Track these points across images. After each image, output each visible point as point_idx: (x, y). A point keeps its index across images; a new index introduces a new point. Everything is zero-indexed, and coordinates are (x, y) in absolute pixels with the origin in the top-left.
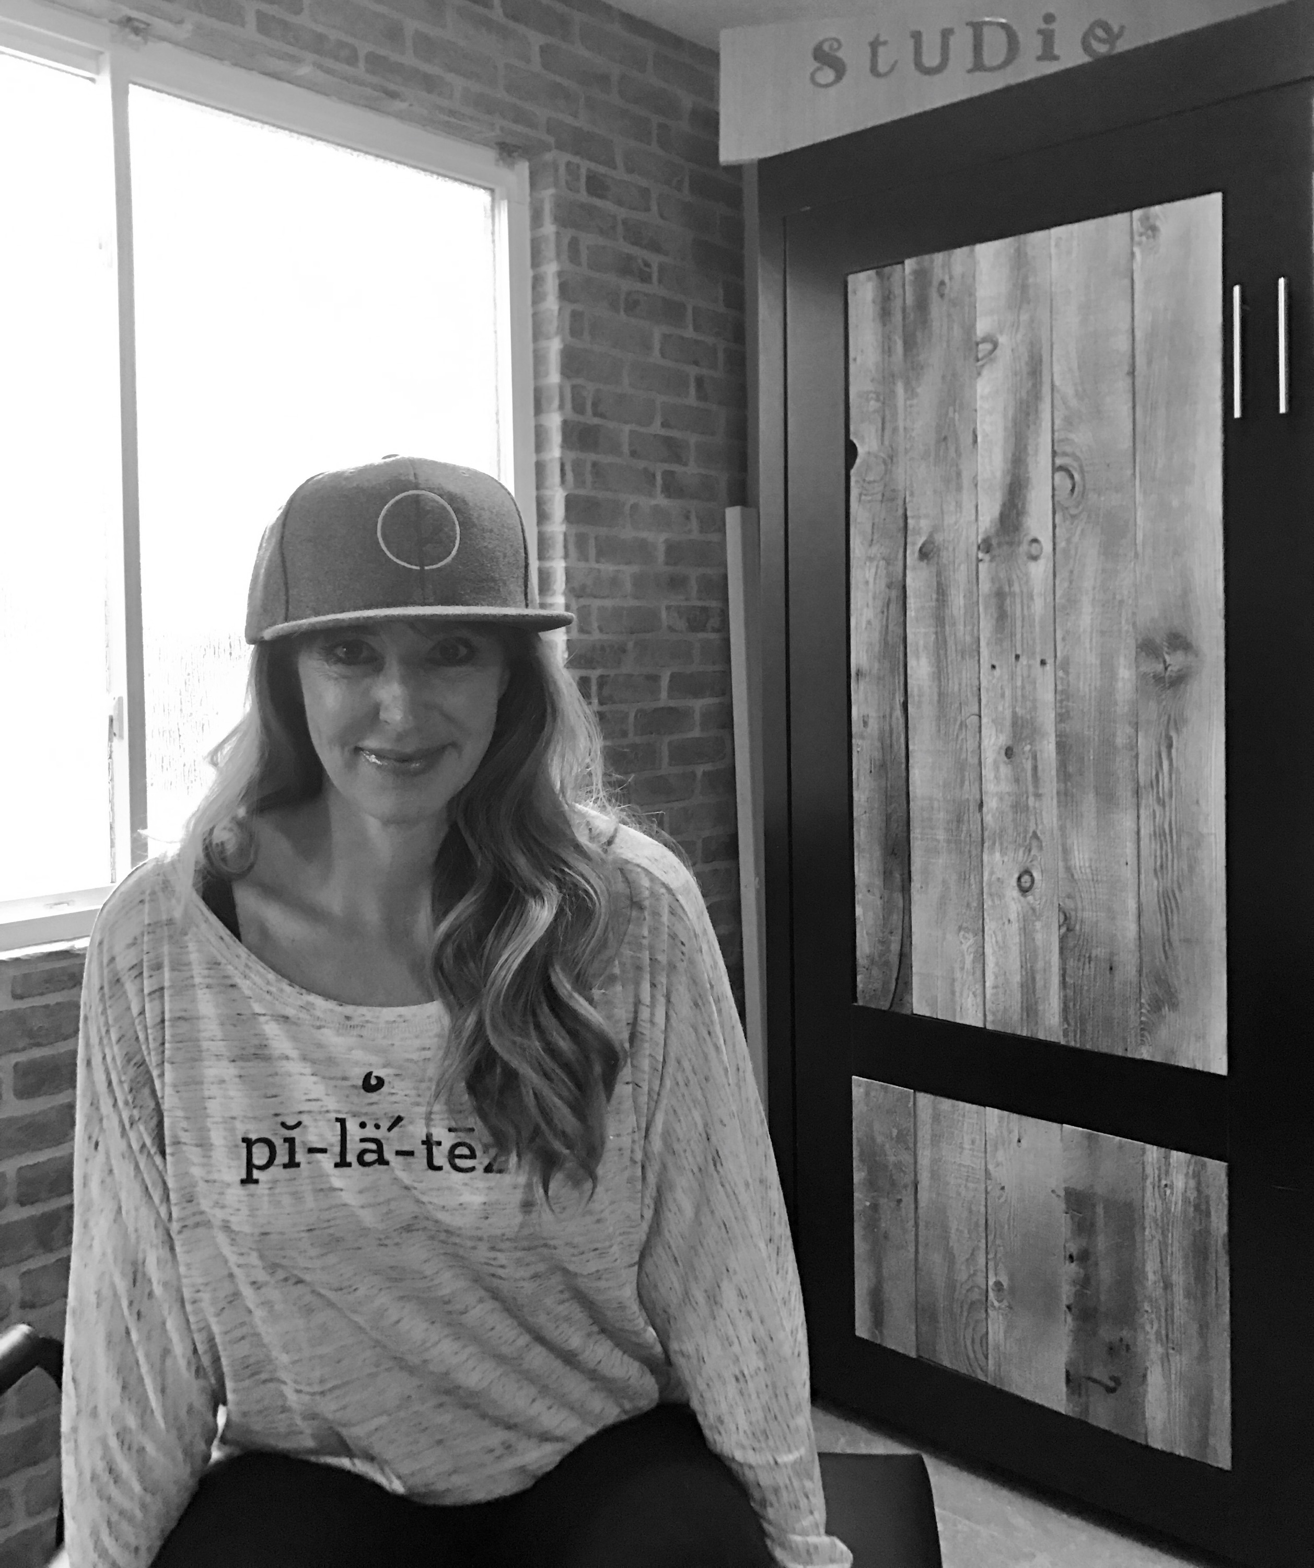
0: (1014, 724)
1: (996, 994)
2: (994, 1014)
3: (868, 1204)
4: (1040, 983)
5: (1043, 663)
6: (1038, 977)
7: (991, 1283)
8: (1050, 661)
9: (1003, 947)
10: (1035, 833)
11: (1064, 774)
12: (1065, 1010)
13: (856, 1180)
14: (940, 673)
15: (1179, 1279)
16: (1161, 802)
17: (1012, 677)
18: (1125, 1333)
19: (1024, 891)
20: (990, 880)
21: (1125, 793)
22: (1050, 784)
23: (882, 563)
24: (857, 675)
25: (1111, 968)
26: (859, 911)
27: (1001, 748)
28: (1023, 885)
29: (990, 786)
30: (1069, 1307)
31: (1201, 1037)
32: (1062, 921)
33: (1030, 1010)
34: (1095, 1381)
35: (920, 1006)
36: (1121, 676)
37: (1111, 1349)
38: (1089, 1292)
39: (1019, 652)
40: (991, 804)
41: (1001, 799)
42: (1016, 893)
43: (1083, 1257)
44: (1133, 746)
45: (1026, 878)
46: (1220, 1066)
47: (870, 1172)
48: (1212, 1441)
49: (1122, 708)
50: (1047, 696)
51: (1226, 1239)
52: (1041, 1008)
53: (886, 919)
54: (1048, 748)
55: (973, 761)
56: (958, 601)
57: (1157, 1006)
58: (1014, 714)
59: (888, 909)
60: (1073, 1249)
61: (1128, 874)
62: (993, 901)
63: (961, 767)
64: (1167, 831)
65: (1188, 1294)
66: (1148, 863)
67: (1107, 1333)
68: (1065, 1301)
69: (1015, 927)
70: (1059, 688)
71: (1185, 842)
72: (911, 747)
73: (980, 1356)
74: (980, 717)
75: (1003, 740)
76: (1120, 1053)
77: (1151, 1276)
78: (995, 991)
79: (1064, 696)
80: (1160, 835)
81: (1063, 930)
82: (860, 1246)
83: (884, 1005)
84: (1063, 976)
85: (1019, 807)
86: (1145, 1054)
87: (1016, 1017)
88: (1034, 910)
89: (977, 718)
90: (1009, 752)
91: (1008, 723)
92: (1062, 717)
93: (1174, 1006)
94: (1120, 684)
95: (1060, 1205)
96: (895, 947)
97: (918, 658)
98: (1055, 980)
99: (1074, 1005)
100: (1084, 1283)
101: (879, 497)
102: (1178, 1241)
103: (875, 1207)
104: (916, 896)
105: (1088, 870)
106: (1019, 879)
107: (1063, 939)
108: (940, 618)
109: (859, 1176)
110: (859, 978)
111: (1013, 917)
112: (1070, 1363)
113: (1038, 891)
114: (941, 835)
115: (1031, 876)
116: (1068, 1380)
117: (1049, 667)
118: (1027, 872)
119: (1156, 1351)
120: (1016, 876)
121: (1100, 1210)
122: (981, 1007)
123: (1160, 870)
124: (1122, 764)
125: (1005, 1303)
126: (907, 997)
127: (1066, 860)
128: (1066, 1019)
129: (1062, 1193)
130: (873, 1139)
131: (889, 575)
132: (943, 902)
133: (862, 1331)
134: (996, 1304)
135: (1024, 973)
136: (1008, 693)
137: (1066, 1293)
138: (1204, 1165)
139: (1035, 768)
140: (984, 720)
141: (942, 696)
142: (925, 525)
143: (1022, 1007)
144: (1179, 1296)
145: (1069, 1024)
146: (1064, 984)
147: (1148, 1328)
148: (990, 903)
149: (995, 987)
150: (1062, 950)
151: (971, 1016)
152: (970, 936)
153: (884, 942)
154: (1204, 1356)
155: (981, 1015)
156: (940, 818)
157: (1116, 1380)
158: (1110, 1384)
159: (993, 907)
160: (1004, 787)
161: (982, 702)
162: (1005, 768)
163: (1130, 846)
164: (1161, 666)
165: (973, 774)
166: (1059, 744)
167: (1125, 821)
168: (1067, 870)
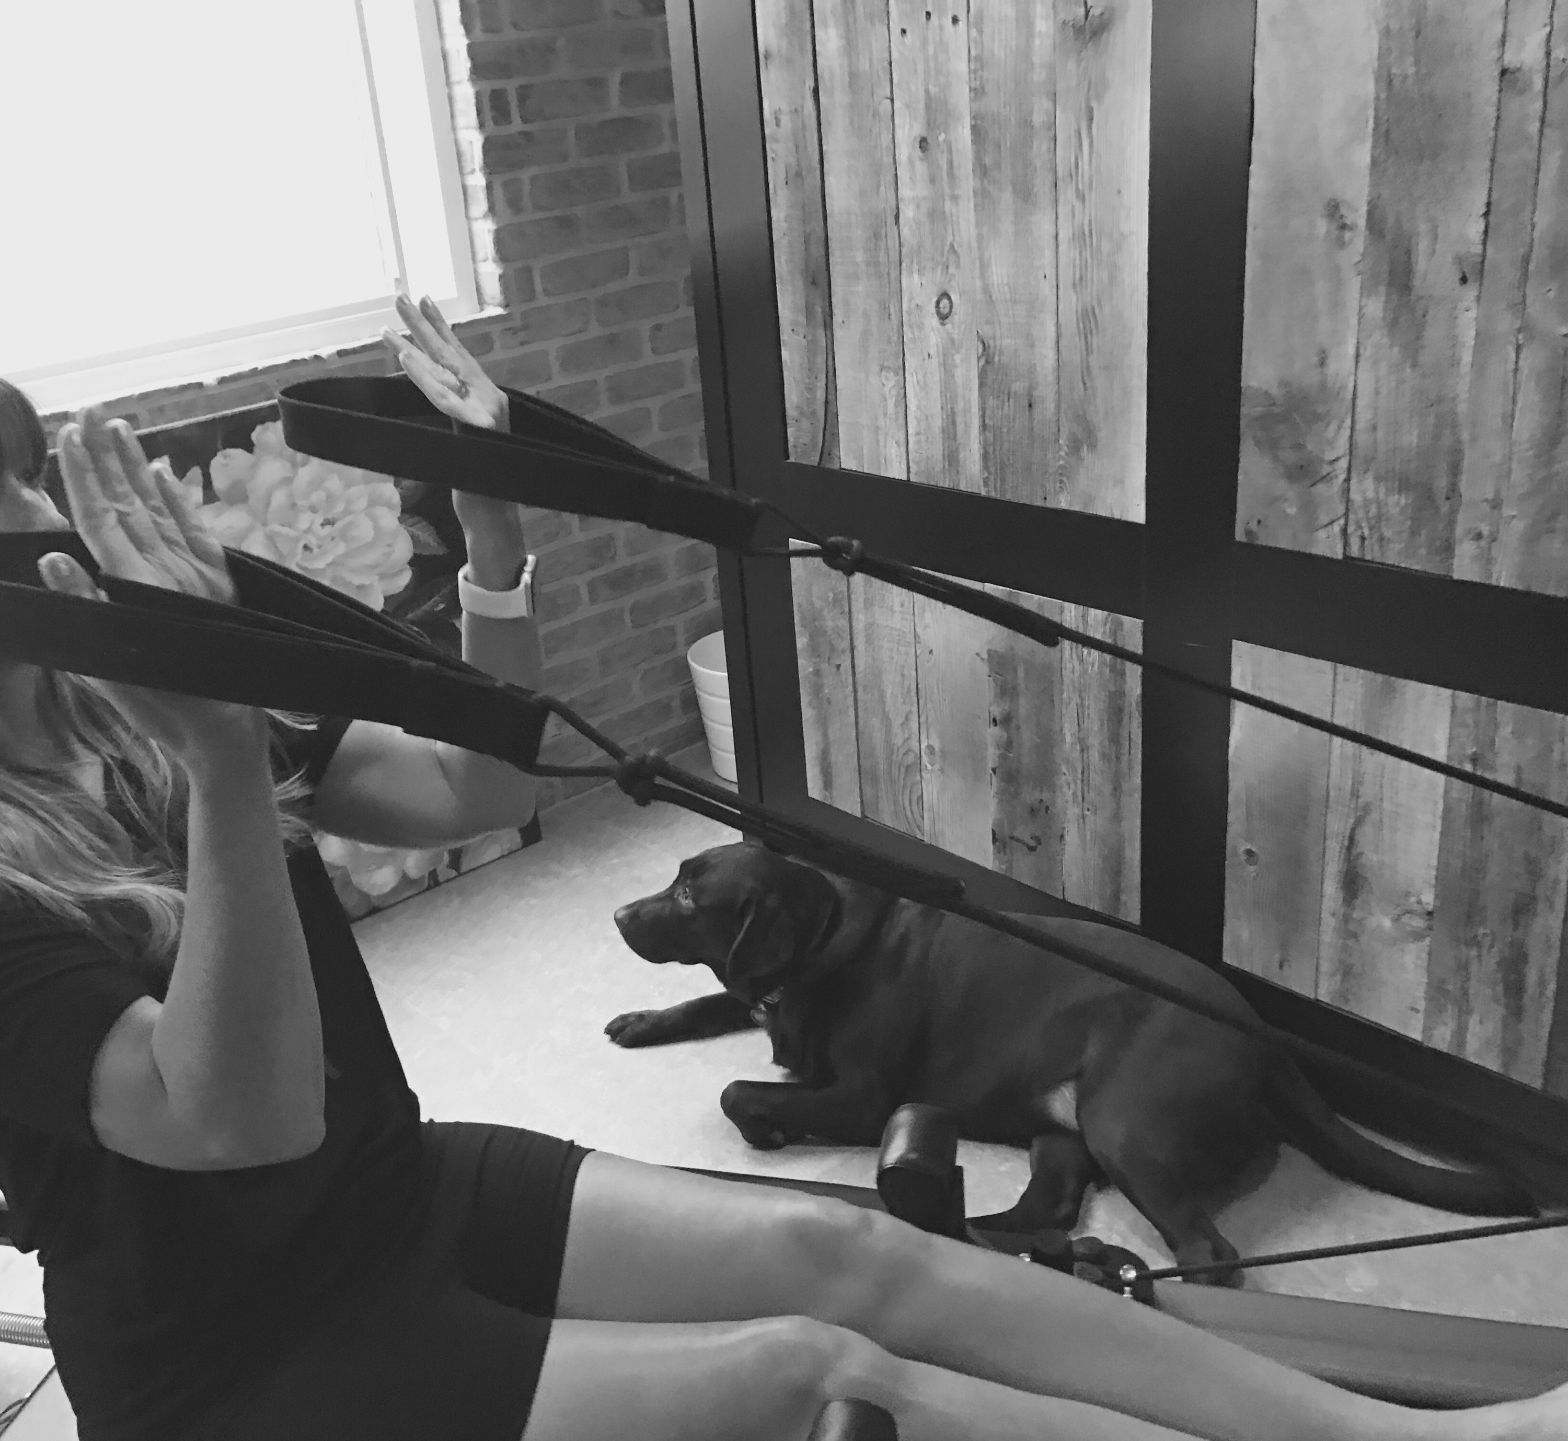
0: (928, 107)
1: (919, 442)
2: (917, 463)
3: (811, 670)
4: (960, 428)
5: (955, 20)
6: (959, 419)
7: (923, 746)
8: (962, 17)
9: (924, 387)
10: (952, 246)
11: (982, 170)
12: (985, 457)
13: (799, 645)
14: (850, 46)
15: (1095, 742)
16: (1081, 197)
17: (924, 43)
18: (1045, 796)
19: (943, 317)
20: (909, 308)
21: (1042, 186)
22: (967, 183)
24: (766, 58)
25: (1030, 405)
26: (785, 354)
27: (915, 138)
28: (942, 310)
29: (905, 192)
30: (994, 770)
31: (1120, 481)
32: (981, 350)
33: (952, 458)
34: (1018, 840)
35: (848, 462)
36: (1037, 30)
37: (1033, 810)
38: (1011, 755)
39: (929, 9)
40: (908, 213)
41: (918, 206)
42: (935, 321)
43: (1005, 721)
44: (1052, 125)
45: (945, 302)
46: (1137, 514)
47: (812, 638)
48: (1123, 898)
49: (1039, 76)
50: (960, 66)
51: (1140, 699)
52: (961, 456)
53: (811, 361)
54: (963, 134)
55: (888, 160)
57: (1075, 447)
58: (927, 91)
59: (811, 346)
60: (997, 712)
61: (1047, 290)
62: (913, 333)
63: (876, 169)
64: (1087, 233)
65: (1104, 756)
66: (1066, 276)
67: (1030, 795)
68: (991, 764)
69: (935, 361)
70: (973, 53)
71: (1106, 246)
72: (824, 148)
73: (917, 816)
74: (892, 100)
75: (918, 130)
76: (1039, 503)
77: (1068, 739)
78: (918, 437)
79: (977, 62)
80: (1082, 238)
81: (982, 362)
82: (807, 713)
83: (814, 460)
84: (983, 417)
85: (936, 215)
86: (1063, 503)
87: (939, 467)
88: (953, 340)
89: (889, 101)
90: (923, 143)
91: (921, 106)
92: (977, 92)
93: (1093, 446)
94: (1037, 42)
95: (984, 669)
96: (820, 394)
97: (826, 26)
98: (976, 423)
99: (994, 450)
100: (1008, 746)
102: (1095, 701)
103: (817, 673)
104: (838, 333)
105: (1006, 289)
106: (938, 303)
107: (982, 375)
109: (801, 642)
110: (789, 431)
111: (933, 351)
112: (998, 823)
113: (956, 317)
114: (860, 257)
115: (949, 298)
116: (995, 840)
117: (962, 24)
118: (945, 295)
119: (1073, 811)
120: (935, 300)
121: (1021, 674)
122: (905, 459)
123: (1079, 283)
124: (1040, 147)
125: (937, 767)
126: (835, 451)
127: (983, 276)
128: (986, 467)
129: (985, 656)
130: (812, 604)
132: (866, 334)
133: (815, 790)
134: (929, 767)
135: (945, 416)
136: (920, 67)
137: (992, 756)
138: (1120, 624)
139: (951, 164)
140: (897, 104)
141: (853, 76)
143: (944, 455)
144: (1095, 755)
145: (989, 473)
146: (984, 427)
147: (1065, 789)
148: (910, 335)
149: (918, 434)
150: (982, 385)
151: (897, 472)
152: (891, 375)
153: (810, 389)
154: (1117, 817)
155: (904, 467)
156: (859, 234)
157: (1038, 840)
158: (1032, 843)
159: (914, 340)
160: (922, 190)
161: (895, 80)
162: (921, 168)
163: (1049, 254)
164: (1082, 11)
165: (890, 177)
166: (975, 129)
167: (1043, 223)
168: (986, 290)
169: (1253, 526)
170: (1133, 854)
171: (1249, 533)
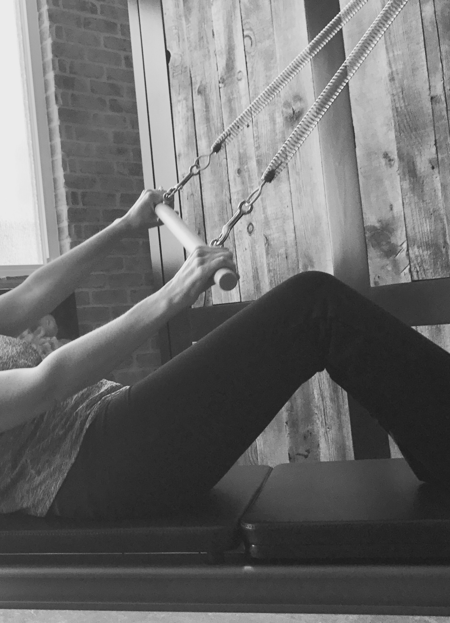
0: (240, 158)
1: (244, 285)
2: (244, 294)
4: (260, 274)
5: (248, 126)
6: (259, 271)
8: (250, 124)
9: (245, 262)
12: (271, 283)
15: (327, 394)
16: (298, 174)
18: (310, 428)
19: (250, 233)
25: (287, 257)
27: (236, 170)
28: (249, 230)
29: (233, 190)
30: (287, 423)
32: (266, 242)
33: (258, 287)
34: (300, 454)
36: (277, 122)
40: (234, 197)
41: (238, 194)
42: (246, 235)
45: (250, 227)
49: (279, 136)
50: (251, 141)
52: (261, 285)
54: (253, 164)
55: (226, 180)
56: (214, 110)
57: (306, 268)
58: (239, 153)
61: (288, 211)
62: (239, 242)
63: (222, 185)
64: (302, 186)
65: (331, 400)
66: (295, 204)
67: (302, 430)
68: (285, 421)
69: (248, 251)
70: (255, 135)
71: (309, 189)
74: (227, 159)
75: (237, 167)
77: (315, 396)
79: (257, 138)
80: (299, 188)
81: (267, 245)
83: (202, 305)
84: (268, 267)
85: (245, 195)
87: (253, 292)
88: (254, 241)
90: (239, 171)
91: (237, 158)
92: (258, 148)
94: (277, 126)
98: (266, 270)
99: (274, 279)
100: (291, 409)
101: (180, 72)
105: (273, 215)
107: (267, 251)
108: (208, 120)
111: (247, 247)
112: (290, 449)
113: (255, 231)
114: (217, 219)
115: (252, 225)
116: (290, 457)
117: (251, 127)
119: (322, 431)
120: (247, 227)
123: (300, 205)
126: (210, 298)
127: (264, 213)
135: (253, 271)
136: (237, 145)
137: (285, 416)
139: (249, 176)
142: (199, 80)
143: (254, 288)
144: (328, 401)
146: (269, 271)
147: (317, 421)
148: (237, 243)
149: (243, 282)
150: (267, 254)
151: (236, 299)
154: (340, 426)
155: (239, 296)
156: (216, 211)
157: (308, 451)
158: (306, 453)
159: (239, 245)
160: (239, 187)
161: (227, 152)
162: (238, 180)
163: (288, 198)
164: (292, 112)
165: (227, 186)
166: (258, 161)
168: (266, 217)
169: (377, 279)
171: (376, 284)
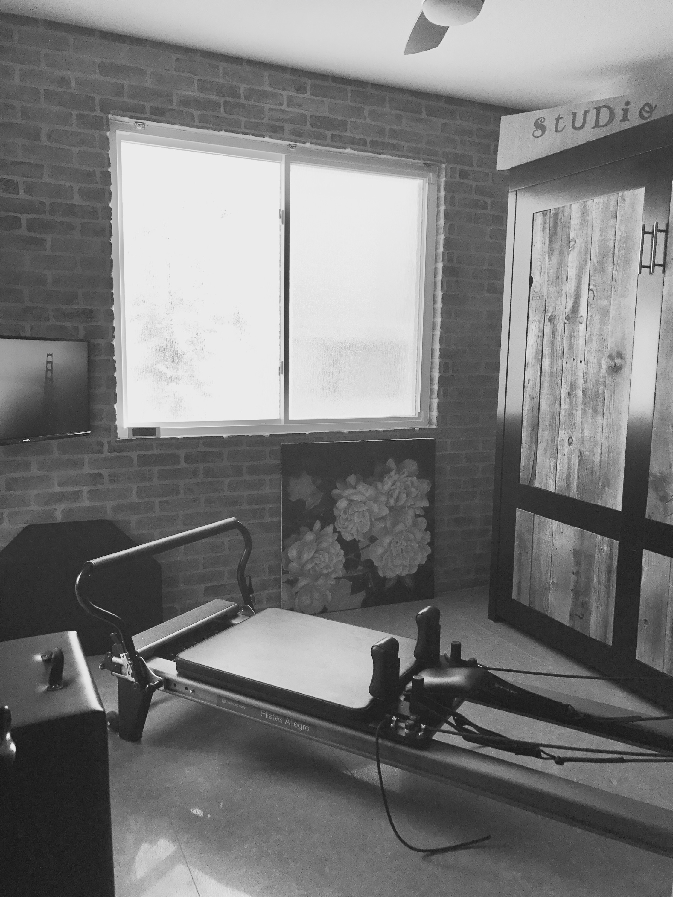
0: (571, 383)
1: (559, 481)
2: (558, 487)
3: (518, 553)
4: (572, 477)
5: (581, 362)
6: (571, 474)
7: (551, 581)
8: (583, 362)
9: (562, 463)
10: (574, 423)
11: (585, 404)
12: (578, 487)
14: (551, 365)
15: (603, 580)
16: (610, 414)
17: (572, 367)
18: (587, 599)
19: (570, 444)
20: (560, 440)
21: (600, 409)
22: (580, 406)
23: (538, 323)
24: (528, 364)
25: (592, 472)
26: (522, 450)
27: (567, 392)
28: (569, 442)
29: (563, 407)
30: (572, 590)
31: (615, 497)
32: (579, 455)
33: (568, 486)
34: (577, 615)
35: (537, 485)
36: (602, 367)
37: (583, 604)
38: (578, 585)
39: (574, 358)
40: (562, 413)
41: (566, 411)
42: (566, 444)
43: (577, 573)
44: (604, 393)
45: (570, 440)
46: (619, 508)
47: (520, 542)
48: (608, 636)
49: (601, 380)
50: (581, 374)
51: (616, 568)
52: (571, 486)
53: (530, 452)
54: (580, 393)
55: (558, 397)
56: (558, 339)
57: (603, 487)
58: (571, 380)
59: (530, 449)
60: (575, 571)
61: (599, 439)
62: (560, 447)
63: (555, 399)
64: (611, 424)
65: (605, 586)
66: (605, 435)
67: (582, 599)
68: (571, 588)
69: (566, 457)
70: (585, 371)
71: (616, 428)
72: (541, 391)
73: (547, 607)
75: (568, 390)
76: (592, 503)
77: (595, 580)
79: (586, 373)
80: (609, 426)
81: (579, 458)
82: (515, 568)
83: (527, 484)
84: (578, 475)
85: (571, 414)
86: (599, 503)
87: (564, 489)
88: (572, 451)
89: (561, 381)
90: (569, 394)
91: (569, 383)
92: (585, 382)
93: (609, 487)
94: (602, 370)
95: (572, 556)
96: (531, 463)
97: (546, 358)
98: (576, 476)
99: (581, 485)
100: (577, 582)
101: (538, 298)
102: (604, 567)
103: (520, 554)
104: (539, 445)
105: (588, 437)
106: (569, 440)
107: (579, 462)
108: (553, 344)
109: (516, 543)
110: (521, 474)
111: (566, 453)
112: (572, 609)
113: (573, 444)
114: (548, 424)
115: (572, 438)
116: (570, 615)
118: (571, 437)
119: (595, 605)
120: (568, 439)
121: (583, 557)
122: (554, 486)
123: (608, 438)
124: (600, 399)
125: (555, 589)
126: (534, 481)
127: (582, 433)
128: (578, 490)
129: (573, 551)
130: (521, 531)
131: (539, 327)
132: (547, 446)
133: (514, 596)
134: (552, 589)
135: (567, 473)
136: (570, 372)
137: (572, 585)
138: (613, 542)
139: (576, 400)
140: (563, 382)
141: (552, 372)
142: (551, 309)
144: (602, 586)
145: (579, 492)
146: (578, 477)
147: (593, 597)
148: (560, 448)
149: (559, 478)
150: (579, 465)
151: (552, 489)
152: (553, 459)
153: (529, 461)
154: (607, 606)
155: (554, 488)
156: (548, 417)
157: (583, 615)
158: (581, 616)
159: (561, 449)
160: (567, 407)
161: (563, 376)
162: (567, 400)
163: (600, 429)
164: (614, 364)
165: (558, 402)
166: (583, 392)
167: (599, 419)
168: (582, 437)
169: (651, 514)
170: (611, 619)
171: (649, 516)
